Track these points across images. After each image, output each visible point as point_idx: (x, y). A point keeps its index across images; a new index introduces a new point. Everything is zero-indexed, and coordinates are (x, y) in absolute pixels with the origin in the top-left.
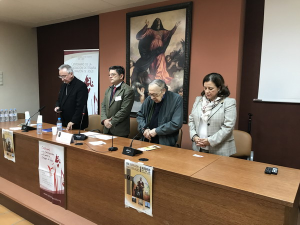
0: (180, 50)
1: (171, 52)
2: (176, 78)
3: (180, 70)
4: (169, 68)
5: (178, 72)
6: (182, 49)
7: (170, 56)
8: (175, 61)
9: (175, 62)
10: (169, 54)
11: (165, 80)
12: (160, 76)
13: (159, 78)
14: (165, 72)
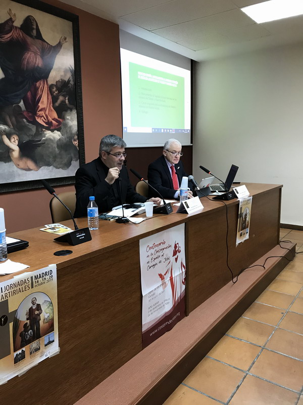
5: (69, 111)
11: (51, 122)
12: (43, 116)
13: (43, 118)
14: (51, 110)
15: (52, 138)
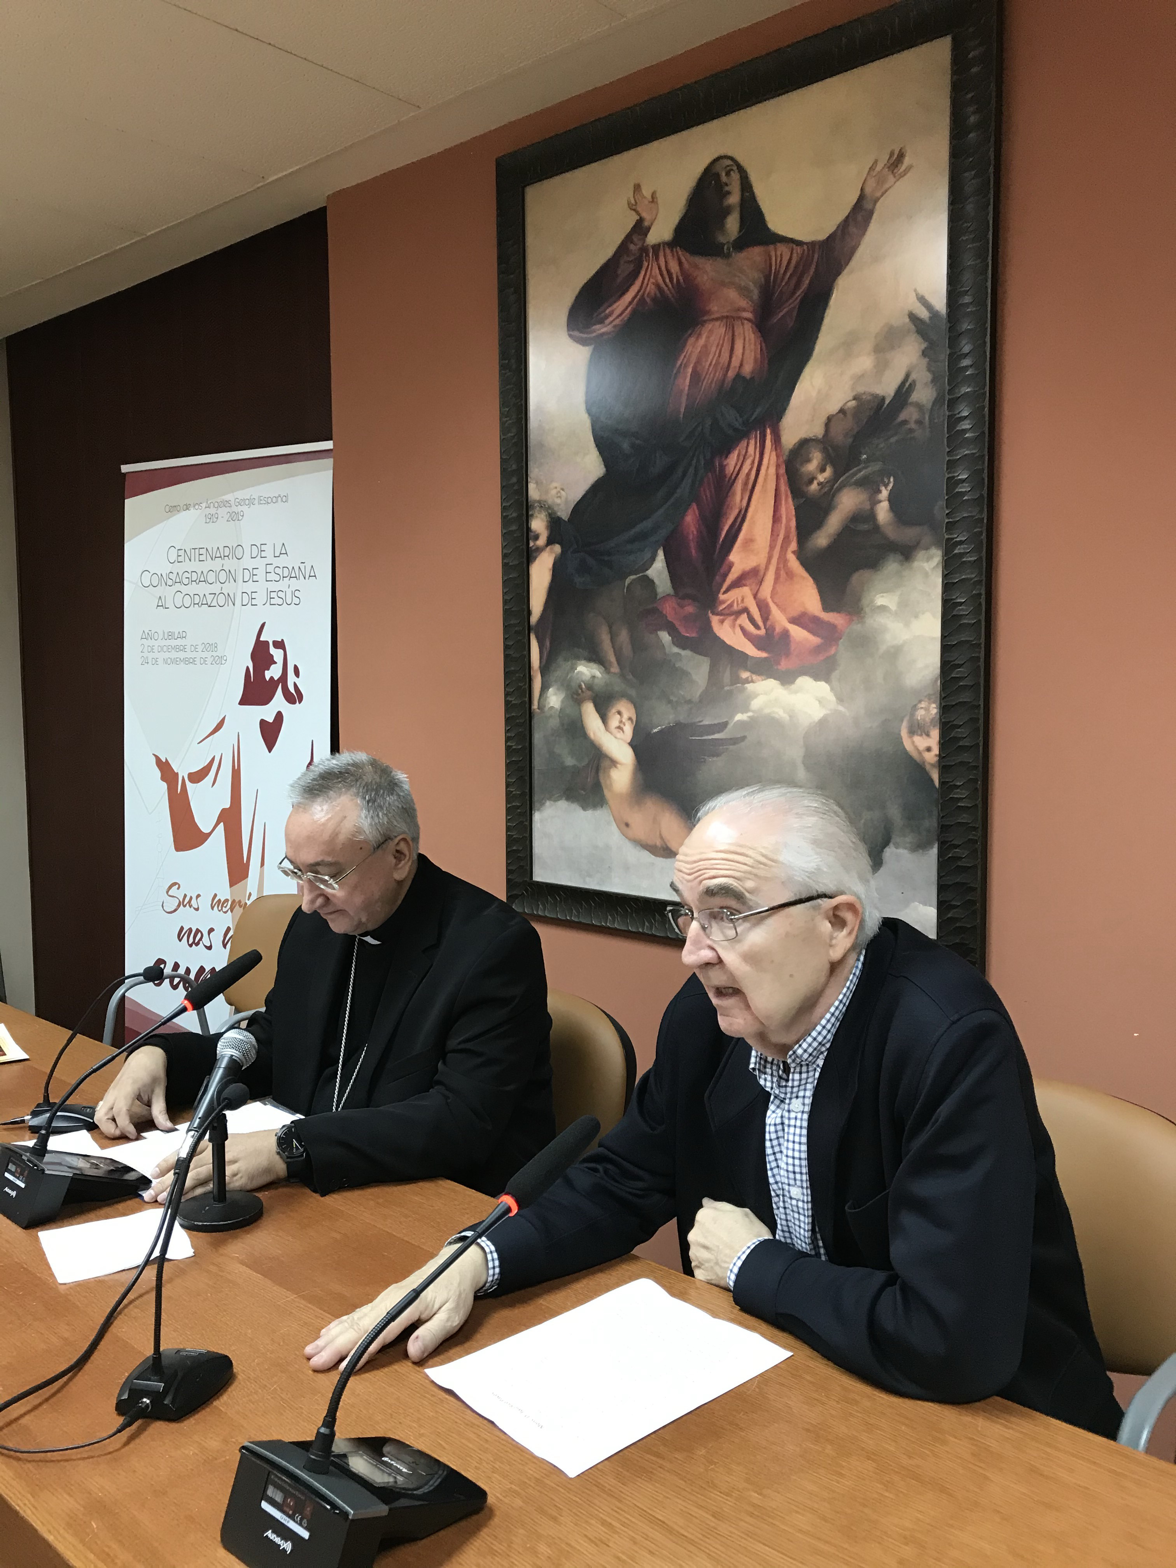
0: (904, 392)
1: (833, 407)
2: (875, 621)
3: (906, 553)
4: (822, 539)
5: (892, 566)
6: (922, 376)
7: (825, 443)
8: (861, 483)
9: (870, 485)
10: (818, 431)
11: (786, 634)
12: (746, 610)
13: (744, 620)
14: (790, 575)
15: (781, 714)
